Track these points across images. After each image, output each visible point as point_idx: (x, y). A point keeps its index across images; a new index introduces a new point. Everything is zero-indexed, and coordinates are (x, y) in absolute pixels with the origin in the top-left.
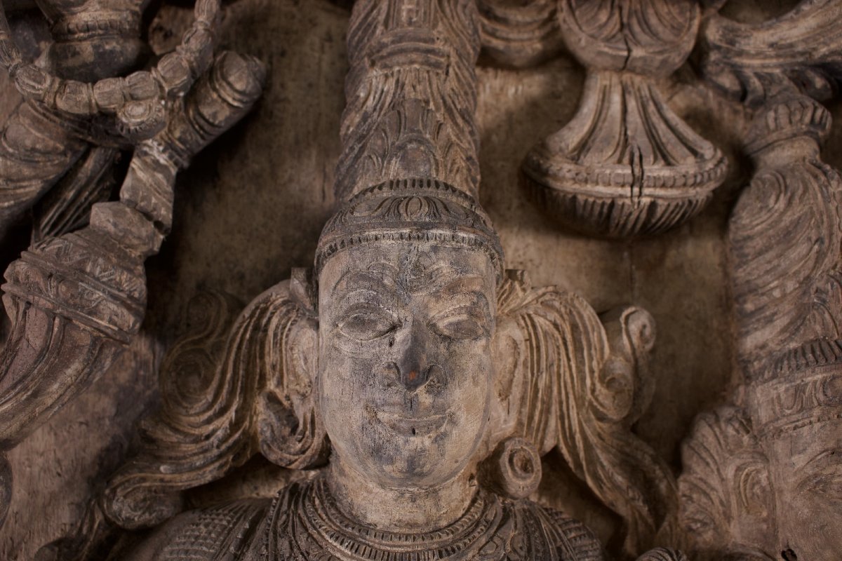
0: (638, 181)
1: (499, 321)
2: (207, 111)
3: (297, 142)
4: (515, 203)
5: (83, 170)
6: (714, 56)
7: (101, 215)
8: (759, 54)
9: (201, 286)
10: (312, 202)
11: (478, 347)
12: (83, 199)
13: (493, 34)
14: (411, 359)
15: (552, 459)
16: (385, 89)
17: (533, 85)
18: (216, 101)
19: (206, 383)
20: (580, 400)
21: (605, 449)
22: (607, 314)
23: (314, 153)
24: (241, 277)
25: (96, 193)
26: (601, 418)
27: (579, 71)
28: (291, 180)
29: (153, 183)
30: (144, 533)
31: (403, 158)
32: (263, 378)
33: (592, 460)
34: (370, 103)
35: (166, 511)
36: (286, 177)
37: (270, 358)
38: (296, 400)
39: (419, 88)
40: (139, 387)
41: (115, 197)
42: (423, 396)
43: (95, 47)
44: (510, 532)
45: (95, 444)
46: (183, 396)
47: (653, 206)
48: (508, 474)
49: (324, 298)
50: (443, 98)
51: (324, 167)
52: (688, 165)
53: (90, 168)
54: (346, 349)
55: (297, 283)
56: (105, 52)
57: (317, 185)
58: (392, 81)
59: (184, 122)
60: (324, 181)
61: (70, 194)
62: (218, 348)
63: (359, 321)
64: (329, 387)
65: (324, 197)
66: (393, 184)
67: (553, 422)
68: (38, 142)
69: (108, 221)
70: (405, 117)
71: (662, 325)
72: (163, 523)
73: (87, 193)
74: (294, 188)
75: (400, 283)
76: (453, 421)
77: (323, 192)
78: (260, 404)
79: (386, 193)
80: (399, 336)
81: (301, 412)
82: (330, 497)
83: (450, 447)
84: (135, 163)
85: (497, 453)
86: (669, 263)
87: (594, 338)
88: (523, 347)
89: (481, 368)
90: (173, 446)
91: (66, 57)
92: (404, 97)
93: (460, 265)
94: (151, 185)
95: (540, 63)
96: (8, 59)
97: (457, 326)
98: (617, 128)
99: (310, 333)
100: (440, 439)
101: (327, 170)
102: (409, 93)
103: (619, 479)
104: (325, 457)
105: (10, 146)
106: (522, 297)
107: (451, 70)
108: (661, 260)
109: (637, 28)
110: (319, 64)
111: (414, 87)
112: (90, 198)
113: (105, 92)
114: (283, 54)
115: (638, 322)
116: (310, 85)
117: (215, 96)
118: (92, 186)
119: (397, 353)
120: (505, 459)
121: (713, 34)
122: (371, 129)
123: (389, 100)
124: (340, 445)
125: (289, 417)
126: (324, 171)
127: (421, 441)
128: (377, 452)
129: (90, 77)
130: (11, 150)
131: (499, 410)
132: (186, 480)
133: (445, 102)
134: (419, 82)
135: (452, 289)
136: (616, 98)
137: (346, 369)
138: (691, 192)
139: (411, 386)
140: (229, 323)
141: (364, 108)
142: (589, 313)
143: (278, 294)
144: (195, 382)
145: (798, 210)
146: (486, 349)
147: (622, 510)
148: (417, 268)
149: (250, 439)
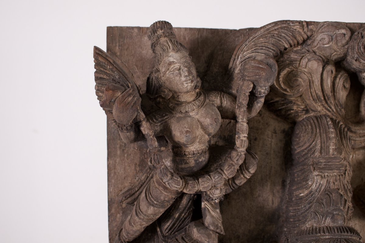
3: (262, 180)
5: (181, 204)
10: (268, 205)
12: (182, 217)
16: (321, 183)
18: (242, 178)
23: (269, 184)
24: (238, 237)
25: (187, 214)
28: (259, 196)
29: (218, 217)
31: (332, 218)
34: (314, 187)
36: (257, 194)
39: (336, 183)
43: (195, 161)
50: (344, 186)
51: (273, 191)
53: (184, 203)
56: (199, 162)
57: (270, 198)
58: (325, 180)
59: (227, 186)
60: (273, 196)
61: (177, 215)
65: (273, 203)
68: (166, 197)
69: (206, 240)
70: (333, 200)
73: (184, 214)
74: (261, 199)
77: (273, 201)
91: (182, 164)
92: (330, 187)
94: (217, 218)
96: (166, 176)
101: (274, 191)
102: (332, 186)
105: (155, 201)
107: (347, 173)
110: (271, 144)
111: (334, 183)
112: (185, 216)
114: (256, 139)
116: (267, 154)
117: (242, 176)
118: (185, 211)
122: (315, 199)
123: (323, 188)
126: (273, 192)
130: (155, 202)
133: (344, 187)
134: (336, 181)
141: (311, 188)
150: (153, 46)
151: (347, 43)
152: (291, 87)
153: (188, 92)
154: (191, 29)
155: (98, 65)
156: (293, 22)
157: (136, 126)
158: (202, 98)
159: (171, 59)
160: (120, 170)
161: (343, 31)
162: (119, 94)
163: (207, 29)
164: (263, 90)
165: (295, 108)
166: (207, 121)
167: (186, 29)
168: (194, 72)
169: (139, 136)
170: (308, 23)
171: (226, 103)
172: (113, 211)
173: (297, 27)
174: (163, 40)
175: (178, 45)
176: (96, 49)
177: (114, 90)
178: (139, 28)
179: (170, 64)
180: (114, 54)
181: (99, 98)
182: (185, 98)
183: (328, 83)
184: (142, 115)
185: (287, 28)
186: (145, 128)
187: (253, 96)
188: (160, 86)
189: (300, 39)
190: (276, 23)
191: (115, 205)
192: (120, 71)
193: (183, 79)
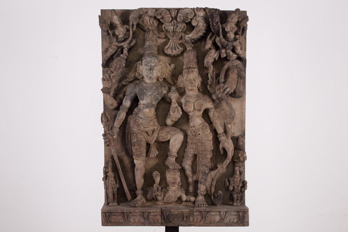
0: (172, 52)
1: (158, 65)
2: (131, 45)
4: (162, 53)
5: (119, 50)
6: (183, 37)
7: (122, 55)
8: (187, 38)
9: (130, 62)
10: (141, 53)
11: (156, 67)
13: (160, 35)
14: (150, 68)
15: (164, 78)
17: (164, 40)
19: (131, 71)
20: (167, 73)
21: (170, 78)
22: (170, 65)
23: (141, 47)
24: (134, 61)
26: (169, 75)
27: (169, 39)
30: (125, 85)
31: (150, 51)
32: (137, 71)
33: (168, 79)
34: (147, 45)
35: (128, 83)
37: (137, 69)
38: (140, 72)
40: (123, 72)
41: (123, 54)
42: (151, 71)
43: (121, 39)
44: (159, 84)
45: (119, 78)
46: (129, 72)
47: (174, 54)
48: (159, 79)
49: (143, 63)
50: (154, 45)
52: (178, 50)
54: (145, 68)
55: (140, 62)
59: (129, 46)
61: (117, 53)
62: (132, 68)
63: (146, 65)
64: (143, 71)
66: (149, 53)
67: (164, 75)
68: (115, 48)
70: (150, 47)
71: (175, 66)
72: (127, 84)
73: (119, 53)
75: (149, 62)
76: (154, 73)
78: (137, 73)
79: (148, 54)
80: (149, 66)
81: (141, 73)
82: (143, 81)
83: (153, 76)
84: (124, 50)
85: (158, 77)
86: (178, 59)
87: (168, 67)
88: (161, 68)
89: (156, 69)
90: (128, 77)
93: (154, 60)
94: (126, 52)
95: (165, 38)
97: (154, 66)
98: (171, 46)
99: (141, 66)
100: (153, 75)
103: (171, 80)
104: (143, 78)
106: (161, 63)
107: (154, 42)
108: (177, 59)
109: (175, 35)
111: (151, 44)
113: (122, 44)
114: (137, 37)
115: (173, 66)
117: (132, 43)
119: (149, 68)
120: (159, 78)
121: (183, 35)
124: (144, 76)
125: (140, 74)
126: (142, 50)
127: (151, 75)
128: (147, 76)
129: (121, 42)
130: (112, 49)
131: (158, 73)
132: (130, 80)
135: (154, 63)
136: (172, 43)
137: (145, 69)
138: (178, 53)
139: (150, 70)
140: (134, 65)
142: (168, 65)
143: (138, 63)
144: (130, 71)
145: (187, 55)
146: (157, 68)
147: (171, 83)
148: (151, 61)
149: (136, 76)
150: (111, 15)
151: (155, 13)
152: (143, 23)
153: (119, 24)
154: (121, 10)
155: (100, 19)
156: (143, 8)
157: (108, 31)
158: (122, 26)
159: (115, 17)
160: (105, 44)
161: (154, 10)
162: (104, 25)
163: (125, 10)
164: (135, 24)
165: (145, 28)
166: (123, 30)
167: (120, 10)
168: (120, 20)
169: (109, 34)
170: (147, 8)
171: (128, 27)
172: (103, 54)
173: (144, 9)
174: (113, 13)
175: (116, 14)
176: (99, 15)
177: (103, 24)
178: (109, 10)
179: (115, 18)
180: (103, 16)
181: (100, 26)
182: (118, 26)
183: (151, 22)
184: (109, 29)
185: (142, 10)
186: (110, 32)
187: (133, 25)
188: (113, 23)
189: (145, 12)
190: (139, 9)
191: (103, 53)
192: (104, 20)
193: (117, 22)
